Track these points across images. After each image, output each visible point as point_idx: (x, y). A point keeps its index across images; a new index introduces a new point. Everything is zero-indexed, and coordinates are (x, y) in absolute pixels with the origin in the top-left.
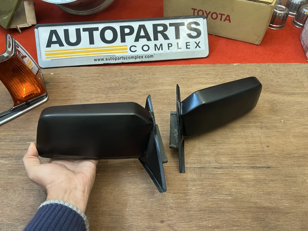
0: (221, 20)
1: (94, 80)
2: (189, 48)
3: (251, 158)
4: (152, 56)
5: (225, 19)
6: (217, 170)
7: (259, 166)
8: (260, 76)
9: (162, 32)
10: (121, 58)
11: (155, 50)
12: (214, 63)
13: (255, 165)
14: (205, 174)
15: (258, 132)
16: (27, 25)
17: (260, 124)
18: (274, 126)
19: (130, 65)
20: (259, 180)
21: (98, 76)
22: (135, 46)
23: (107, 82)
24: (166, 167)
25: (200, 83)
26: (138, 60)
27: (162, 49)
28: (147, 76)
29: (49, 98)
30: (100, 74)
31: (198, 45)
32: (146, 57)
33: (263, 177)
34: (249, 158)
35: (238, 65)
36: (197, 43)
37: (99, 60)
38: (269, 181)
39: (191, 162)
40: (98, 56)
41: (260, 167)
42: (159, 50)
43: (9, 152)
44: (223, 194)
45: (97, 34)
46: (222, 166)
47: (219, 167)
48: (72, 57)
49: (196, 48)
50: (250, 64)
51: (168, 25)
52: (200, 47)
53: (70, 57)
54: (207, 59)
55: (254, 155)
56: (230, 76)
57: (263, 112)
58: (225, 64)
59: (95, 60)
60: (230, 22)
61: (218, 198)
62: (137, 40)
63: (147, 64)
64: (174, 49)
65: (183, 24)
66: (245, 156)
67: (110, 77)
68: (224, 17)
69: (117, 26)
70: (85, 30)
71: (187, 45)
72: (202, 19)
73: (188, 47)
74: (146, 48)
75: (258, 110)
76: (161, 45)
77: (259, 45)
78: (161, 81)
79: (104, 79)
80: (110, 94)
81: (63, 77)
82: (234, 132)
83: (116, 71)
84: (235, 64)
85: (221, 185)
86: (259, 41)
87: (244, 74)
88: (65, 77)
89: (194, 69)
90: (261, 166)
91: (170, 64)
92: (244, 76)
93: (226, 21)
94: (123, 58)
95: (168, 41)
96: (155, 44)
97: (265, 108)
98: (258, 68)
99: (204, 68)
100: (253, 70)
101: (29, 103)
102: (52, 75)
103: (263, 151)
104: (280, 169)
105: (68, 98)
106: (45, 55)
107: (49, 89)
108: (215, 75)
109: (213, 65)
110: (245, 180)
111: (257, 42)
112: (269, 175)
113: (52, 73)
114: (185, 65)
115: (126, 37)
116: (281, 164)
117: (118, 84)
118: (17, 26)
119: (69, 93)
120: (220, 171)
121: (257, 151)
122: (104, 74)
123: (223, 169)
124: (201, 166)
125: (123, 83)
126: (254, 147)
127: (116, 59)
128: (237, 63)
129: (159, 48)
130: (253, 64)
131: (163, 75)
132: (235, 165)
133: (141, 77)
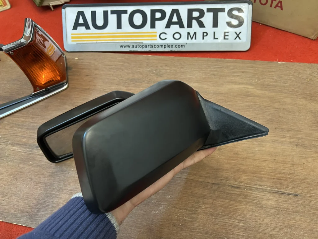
0: (271, 6)
1: (117, 69)
2: (228, 39)
3: (277, 180)
4: (183, 46)
5: (277, 6)
6: (234, 189)
8: (308, 80)
9: (197, 19)
10: (148, 46)
11: (188, 39)
12: (254, 59)
13: (280, 190)
14: (219, 192)
15: (292, 150)
16: (60, 2)
17: (296, 140)
18: (313, 144)
19: (158, 54)
20: (281, 208)
21: (122, 65)
22: (166, 34)
23: (130, 73)
24: (177, 178)
25: (232, 83)
26: (167, 49)
27: (195, 39)
28: (174, 69)
29: (70, 86)
30: (124, 62)
31: (238, 36)
32: (176, 46)
33: (287, 206)
34: (274, 180)
35: (284, 64)
36: (238, 34)
37: (125, 47)
38: (293, 212)
39: (206, 176)
40: (124, 42)
41: (285, 193)
42: (192, 38)
43: (24, 140)
44: (235, 219)
45: (125, 18)
46: (240, 185)
47: (237, 186)
48: (98, 42)
49: (235, 39)
50: (298, 64)
51: (205, 11)
52: (240, 39)
53: (95, 42)
54: (247, 53)
55: (281, 177)
56: (270, 77)
57: (304, 126)
58: (268, 62)
59: (121, 47)
60: (282, 9)
61: (228, 222)
62: (168, 26)
63: (177, 54)
64: (209, 39)
65: (222, 10)
66: (269, 177)
67: (134, 67)
68: (275, 3)
69: (147, 9)
70: (113, 12)
71: (225, 36)
72: (246, 5)
73: (226, 37)
74: (177, 36)
75: (297, 122)
76: (195, 33)
77: (315, 40)
78: (189, 76)
79: (127, 69)
80: (132, 87)
81: (86, 63)
82: (263, 146)
83: (141, 60)
84: (280, 63)
85: (234, 207)
86: (315, 35)
87: (289, 76)
88: (88, 64)
89: (229, 64)
90: (287, 192)
91: (202, 57)
92: (288, 78)
93: (277, 8)
94: (151, 46)
95: (203, 30)
96: (188, 32)
97: (306, 121)
98: (308, 70)
99: (241, 65)
100: (301, 72)
101: (49, 89)
102: (76, 60)
103: (294, 174)
104: (310, 199)
105: (88, 88)
106: (71, 38)
107: (71, 75)
108: (253, 74)
109: (253, 62)
110: (264, 206)
111: (313, 36)
112: (294, 205)
113: (75, 58)
114: (219, 59)
115: (157, 22)
116: (312, 194)
117: (141, 76)
118: (49, 4)
119: (90, 81)
120: (237, 191)
121: (286, 174)
122: (128, 63)
123: (240, 189)
124: (217, 183)
125: (147, 75)
126: (284, 168)
127: (143, 46)
128: (283, 61)
129: (192, 37)
130: (302, 64)
131: (193, 69)
132: (255, 187)
133: (168, 70)
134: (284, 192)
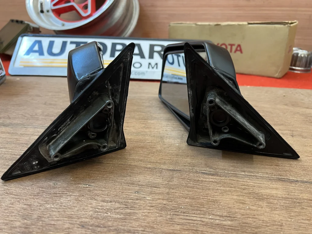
0: (231, 52)
4: (143, 73)
5: (236, 50)
6: (207, 176)
7: (294, 179)
9: (159, 52)
11: (149, 68)
14: (180, 180)
20: (296, 199)
27: (157, 68)
33: (305, 196)
39: (159, 162)
41: (297, 181)
42: (153, 68)
46: (218, 172)
47: (212, 173)
57: (294, 122)
60: (241, 52)
68: (234, 48)
69: (109, 42)
70: (72, 43)
74: (137, 65)
75: (284, 119)
76: (156, 64)
84: (249, 87)
85: (210, 198)
90: (299, 179)
93: (237, 52)
98: (281, 90)
100: (274, 91)
105: (17, 94)
110: (265, 196)
111: (277, 74)
123: (218, 176)
124: (176, 169)
129: (153, 66)
130: (273, 88)
132: (243, 173)
134: (294, 180)
